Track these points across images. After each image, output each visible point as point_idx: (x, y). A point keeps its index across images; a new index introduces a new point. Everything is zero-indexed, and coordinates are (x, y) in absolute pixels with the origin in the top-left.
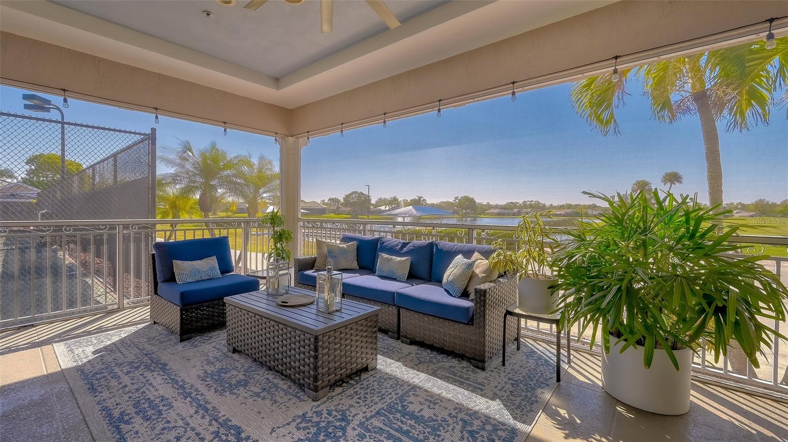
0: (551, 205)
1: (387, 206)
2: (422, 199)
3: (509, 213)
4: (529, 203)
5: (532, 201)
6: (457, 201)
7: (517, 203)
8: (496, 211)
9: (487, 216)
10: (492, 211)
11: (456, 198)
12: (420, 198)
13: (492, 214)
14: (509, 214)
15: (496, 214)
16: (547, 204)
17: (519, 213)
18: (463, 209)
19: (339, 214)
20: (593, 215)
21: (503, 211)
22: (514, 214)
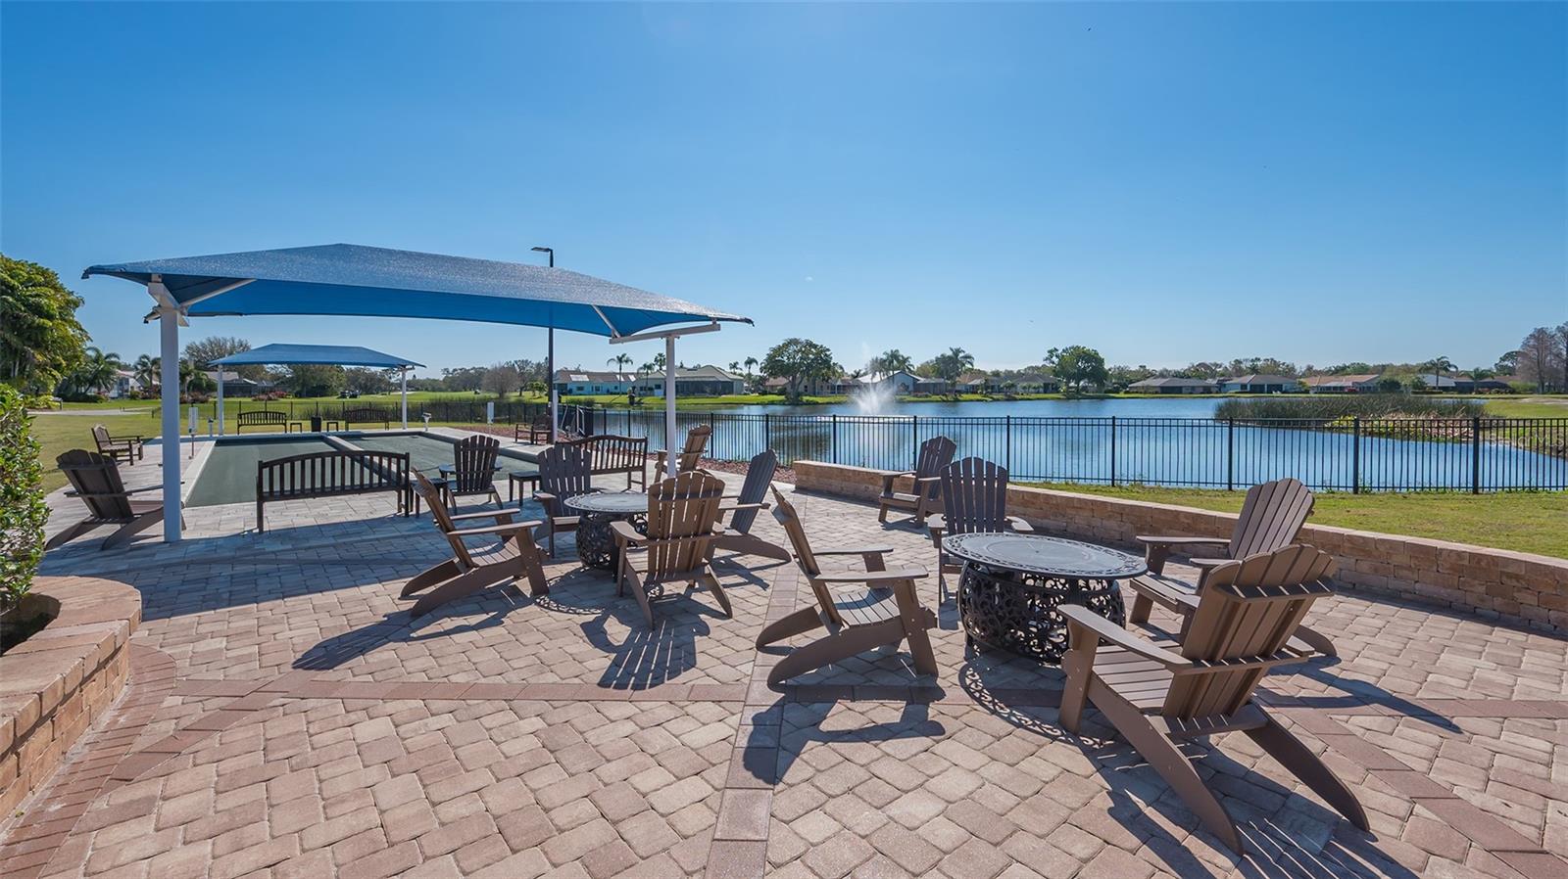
0: (1310, 368)
1: (878, 373)
2: (961, 355)
3: (1193, 388)
4: (1249, 364)
5: (1258, 359)
6: (1055, 359)
7: (1216, 365)
8: (1160, 382)
9: (1137, 395)
10: (1150, 382)
11: (1050, 352)
12: (957, 352)
13: (1146, 390)
14: (1192, 390)
15: (1159, 390)
16: (1297, 367)
17: (1221, 387)
18: (1070, 378)
19: (765, 393)
20: (1440, 388)
21: (1178, 383)
22: (1207, 390)
